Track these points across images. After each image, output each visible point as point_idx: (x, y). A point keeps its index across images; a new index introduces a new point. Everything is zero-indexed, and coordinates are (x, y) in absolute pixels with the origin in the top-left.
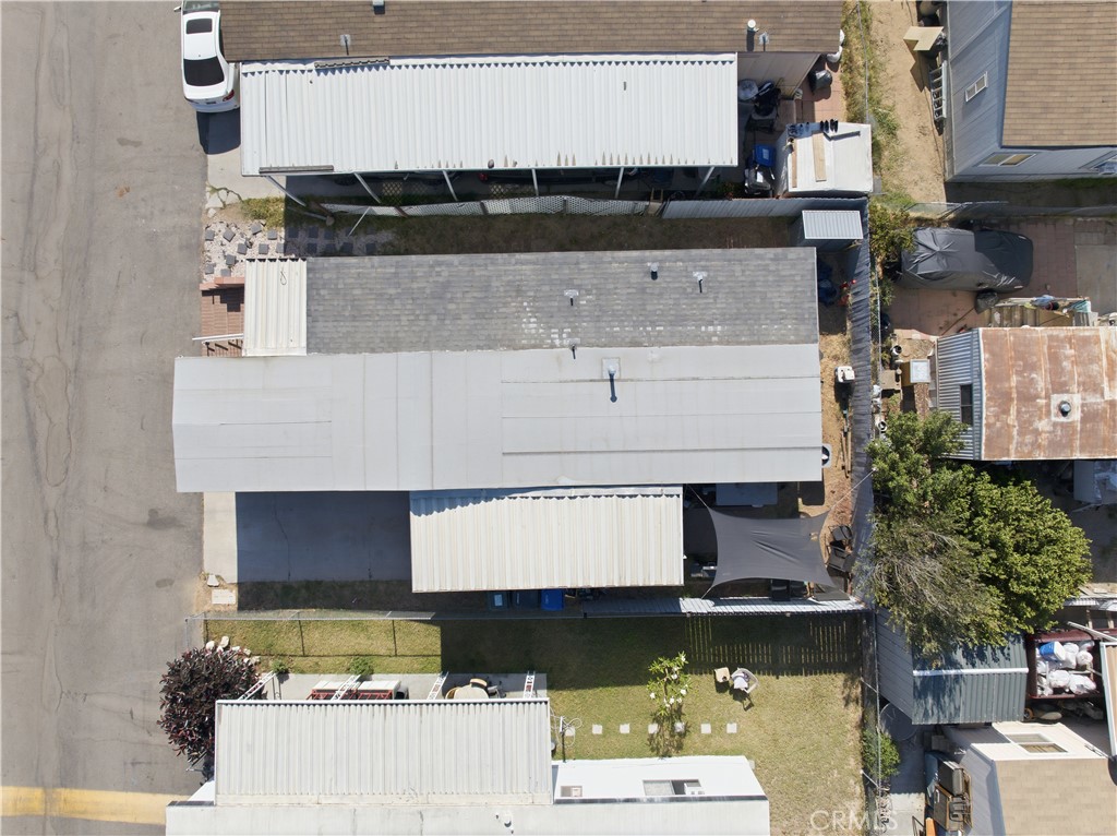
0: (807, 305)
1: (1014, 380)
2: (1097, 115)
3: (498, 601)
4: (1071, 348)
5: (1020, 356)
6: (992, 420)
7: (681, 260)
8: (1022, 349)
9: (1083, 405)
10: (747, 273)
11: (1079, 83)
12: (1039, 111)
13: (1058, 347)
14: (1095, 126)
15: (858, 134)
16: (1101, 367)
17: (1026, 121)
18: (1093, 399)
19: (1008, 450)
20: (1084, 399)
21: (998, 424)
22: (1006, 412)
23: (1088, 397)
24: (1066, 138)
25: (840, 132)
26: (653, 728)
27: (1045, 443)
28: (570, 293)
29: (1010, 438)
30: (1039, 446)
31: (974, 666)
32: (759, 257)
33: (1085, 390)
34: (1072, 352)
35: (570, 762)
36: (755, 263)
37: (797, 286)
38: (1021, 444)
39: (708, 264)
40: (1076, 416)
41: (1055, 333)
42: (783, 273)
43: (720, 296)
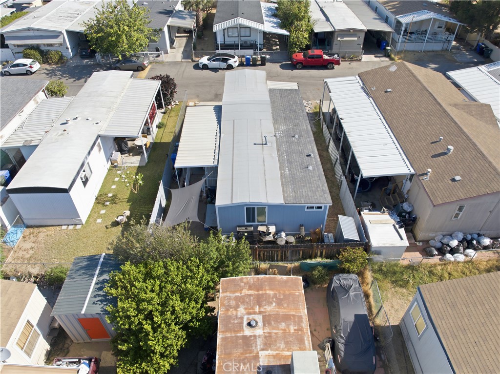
0: (302, 200)
1: (271, 293)
4: (295, 330)
5: (286, 297)
6: (245, 280)
7: (316, 163)
9: (255, 336)
13: (294, 321)
15: (401, 238)
16: (283, 350)
18: (259, 342)
19: (226, 292)
20: (259, 337)
22: (250, 288)
23: (261, 339)
25: (399, 230)
26: (110, 195)
27: (230, 313)
28: (297, 136)
29: (234, 292)
30: (227, 310)
32: (323, 185)
34: (292, 331)
36: (320, 184)
38: (229, 299)
39: (316, 170)
40: (248, 332)
41: (304, 321)
42: (317, 193)
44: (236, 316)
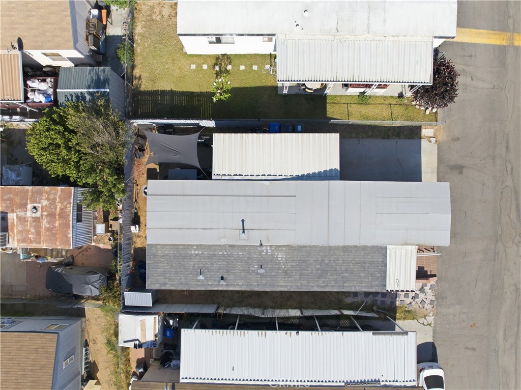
0: (152, 262)
1: (57, 224)
2: (13, 346)
3: (299, 128)
4: (30, 238)
5: (54, 235)
6: (68, 205)
7: (209, 285)
8: (53, 238)
9: (26, 211)
10: (179, 278)
11: (20, 362)
12: (40, 350)
13: (36, 239)
14: (14, 341)
15: (125, 342)
16: (17, 229)
17: (46, 345)
18: (22, 214)
19: (61, 192)
20: (26, 214)
21: (65, 203)
22: (61, 209)
23: (24, 215)
24: (28, 336)
25: (133, 343)
26: (229, 67)
27: (44, 194)
28: (262, 271)
29: (59, 197)
30: (47, 193)
31: (81, 93)
32: (173, 285)
33: (25, 218)
34: (30, 236)
35: (268, 53)
36: (175, 283)
37: (156, 271)
38: (55, 194)
39: (197, 283)
40: (30, 206)
41: (37, 245)
42: (162, 277)
43: (192, 268)
44: (42, 199)
